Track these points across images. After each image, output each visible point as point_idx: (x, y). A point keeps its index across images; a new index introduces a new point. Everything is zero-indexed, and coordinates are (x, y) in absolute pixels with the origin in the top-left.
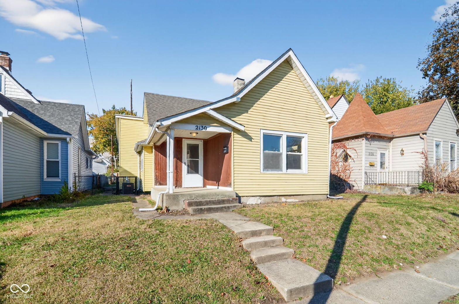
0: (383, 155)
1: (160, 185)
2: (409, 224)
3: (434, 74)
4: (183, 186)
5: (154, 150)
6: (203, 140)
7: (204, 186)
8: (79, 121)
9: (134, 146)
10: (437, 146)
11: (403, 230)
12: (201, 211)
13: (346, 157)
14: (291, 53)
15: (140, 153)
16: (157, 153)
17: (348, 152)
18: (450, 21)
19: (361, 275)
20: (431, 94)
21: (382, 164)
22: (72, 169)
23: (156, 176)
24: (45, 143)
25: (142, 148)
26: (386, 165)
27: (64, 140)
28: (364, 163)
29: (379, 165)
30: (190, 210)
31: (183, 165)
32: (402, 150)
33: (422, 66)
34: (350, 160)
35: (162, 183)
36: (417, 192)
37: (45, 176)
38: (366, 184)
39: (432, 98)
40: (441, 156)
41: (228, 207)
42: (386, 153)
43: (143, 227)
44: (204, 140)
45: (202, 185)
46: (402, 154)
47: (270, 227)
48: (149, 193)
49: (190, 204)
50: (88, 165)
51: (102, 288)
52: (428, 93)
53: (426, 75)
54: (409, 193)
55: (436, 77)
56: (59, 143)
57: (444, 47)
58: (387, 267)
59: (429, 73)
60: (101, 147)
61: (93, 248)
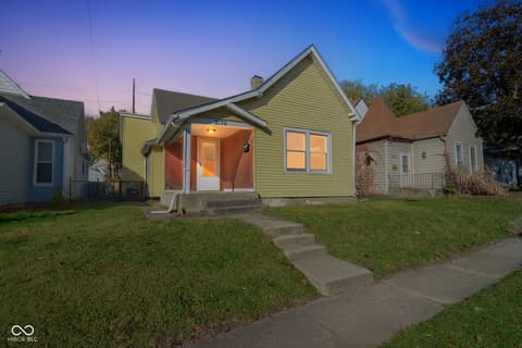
0: (405, 158)
1: (171, 189)
2: (439, 221)
3: (449, 78)
4: (198, 189)
5: (164, 150)
6: (219, 139)
7: (221, 189)
8: (77, 118)
9: (142, 146)
10: (458, 147)
11: (435, 226)
12: (222, 212)
13: (369, 160)
14: (312, 49)
15: (146, 155)
17: (371, 155)
18: (462, 27)
19: (399, 269)
20: (449, 97)
21: (405, 167)
22: (68, 173)
23: (167, 179)
24: (37, 142)
25: (150, 149)
26: (409, 167)
27: (59, 140)
28: (388, 166)
29: (402, 168)
30: (211, 211)
31: (198, 164)
32: (424, 153)
33: (438, 71)
34: (372, 163)
35: (173, 186)
36: (442, 195)
37: (35, 182)
38: (390, 188)
39: (449, 102)
40: (462, 159)
41: (252, 208)
42: (408, 155)
43: (161, 225)
44: (221, 139)
46: (424, 157)
47: (301, 225)
48: (158, 199)
49: (210, 205)
50: (85, 171)
51: (123, 286)
52: (445, 96)
53: (442, 79)
54: (433, 196)
55: (452, 82)
56: (54, 143)
57: (458, 51)
58: (424, 260)
59: (445, 77)
60: (97, 154)
61: (107, 245)
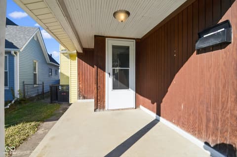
1: (84, 99)
4: (106, 108)
5: (77, 58)
6: (135, 41)
7: (137, 106)
16: (81, 61)
23: (79, 88)
31: (107, 75)
35: (86, 96)
44: (137, 41)
45: (133, 105)
